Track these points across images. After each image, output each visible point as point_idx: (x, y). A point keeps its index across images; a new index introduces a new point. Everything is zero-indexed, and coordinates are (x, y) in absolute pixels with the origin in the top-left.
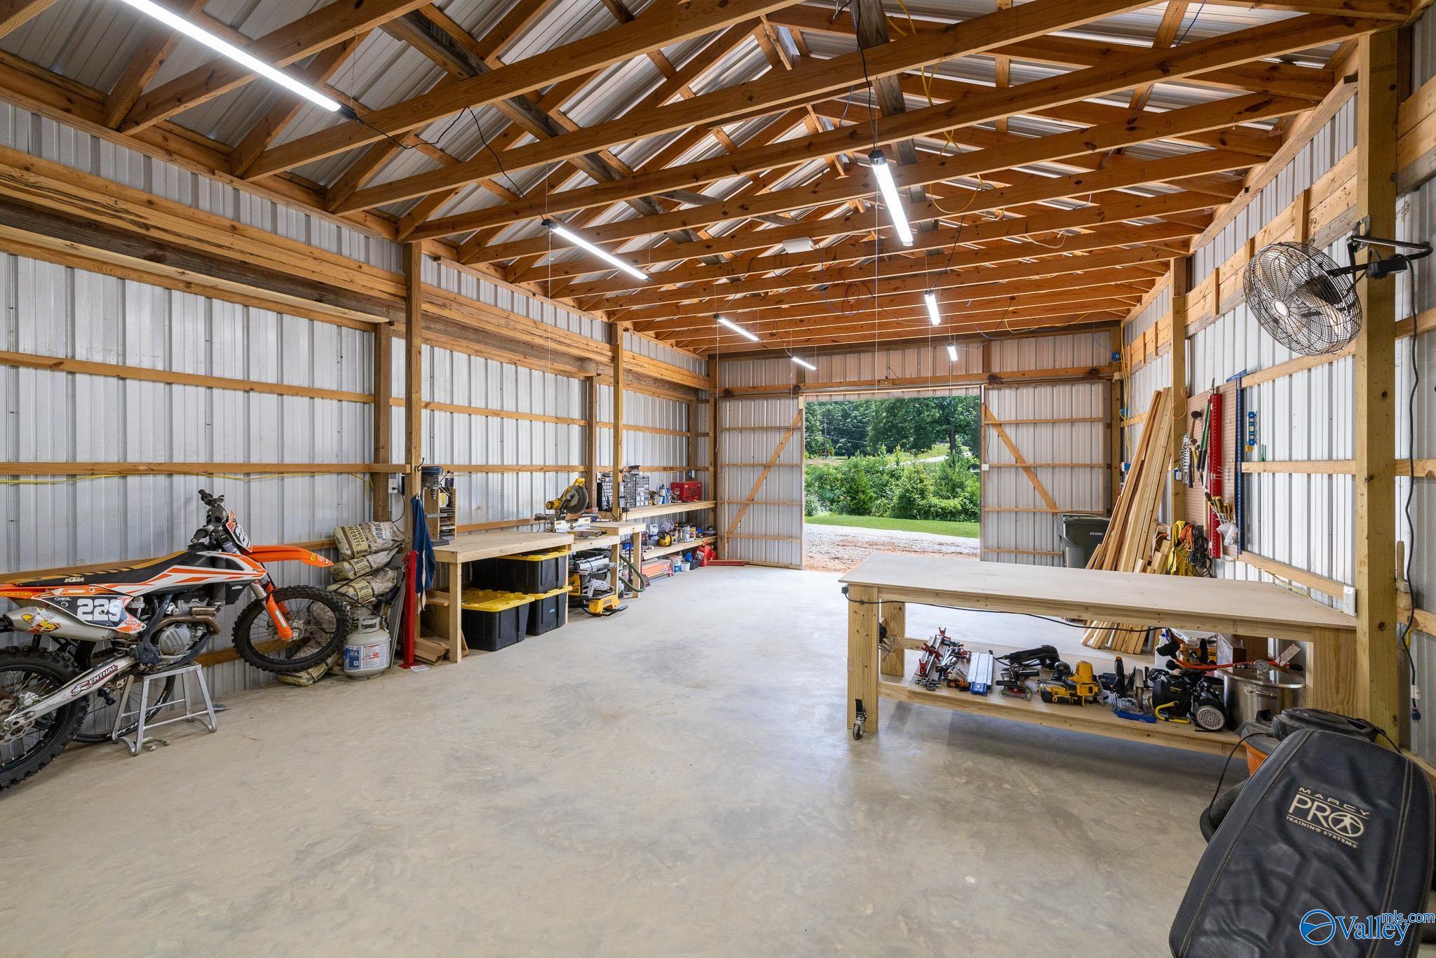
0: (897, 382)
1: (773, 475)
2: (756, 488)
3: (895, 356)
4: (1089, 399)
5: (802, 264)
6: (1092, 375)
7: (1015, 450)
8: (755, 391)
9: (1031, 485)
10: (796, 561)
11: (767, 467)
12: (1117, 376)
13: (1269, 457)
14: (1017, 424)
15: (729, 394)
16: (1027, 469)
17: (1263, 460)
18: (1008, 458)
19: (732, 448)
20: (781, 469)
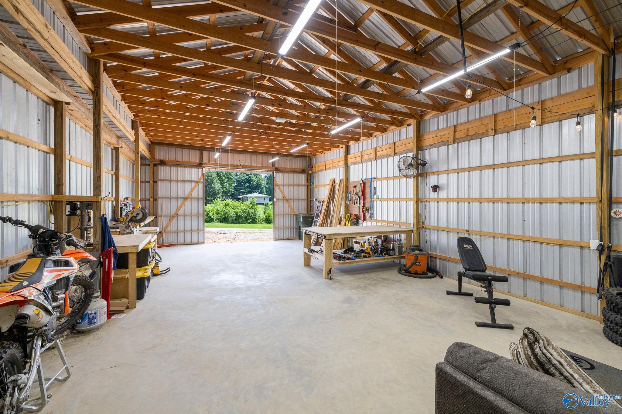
0: (244, 166)
1: (188, 203)
2: (178, 209)
3: (242, 156)
4: (301, 179)
5: (268, 124)
6: (303, 171)
7: (283, 194)
8: (178, 163)
9: (288, 205)
10: (201, 240)
11: (185, 199)
12: (310, 172)
13: (380, 197)
14: (284, 185)
15: (163, 163)
16: (287, 200)
17: (378, 198)
18: (281, 197)
19: (163, 189)
20: (193, 200)
